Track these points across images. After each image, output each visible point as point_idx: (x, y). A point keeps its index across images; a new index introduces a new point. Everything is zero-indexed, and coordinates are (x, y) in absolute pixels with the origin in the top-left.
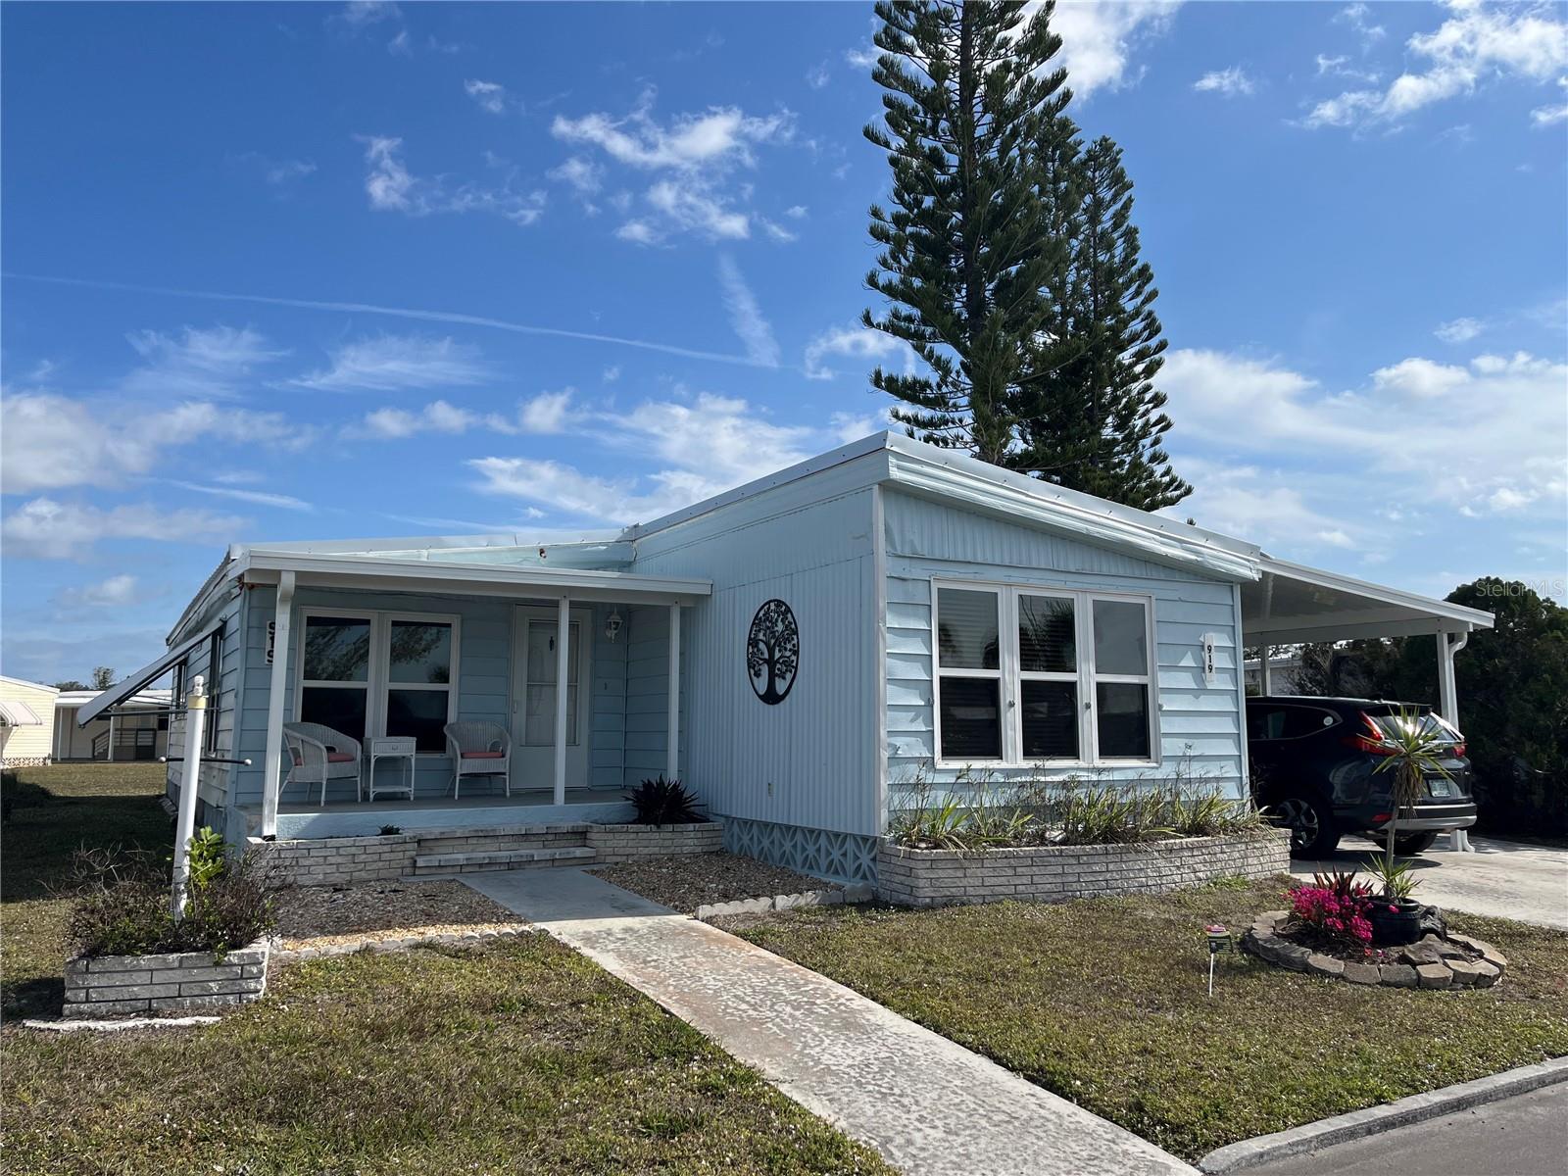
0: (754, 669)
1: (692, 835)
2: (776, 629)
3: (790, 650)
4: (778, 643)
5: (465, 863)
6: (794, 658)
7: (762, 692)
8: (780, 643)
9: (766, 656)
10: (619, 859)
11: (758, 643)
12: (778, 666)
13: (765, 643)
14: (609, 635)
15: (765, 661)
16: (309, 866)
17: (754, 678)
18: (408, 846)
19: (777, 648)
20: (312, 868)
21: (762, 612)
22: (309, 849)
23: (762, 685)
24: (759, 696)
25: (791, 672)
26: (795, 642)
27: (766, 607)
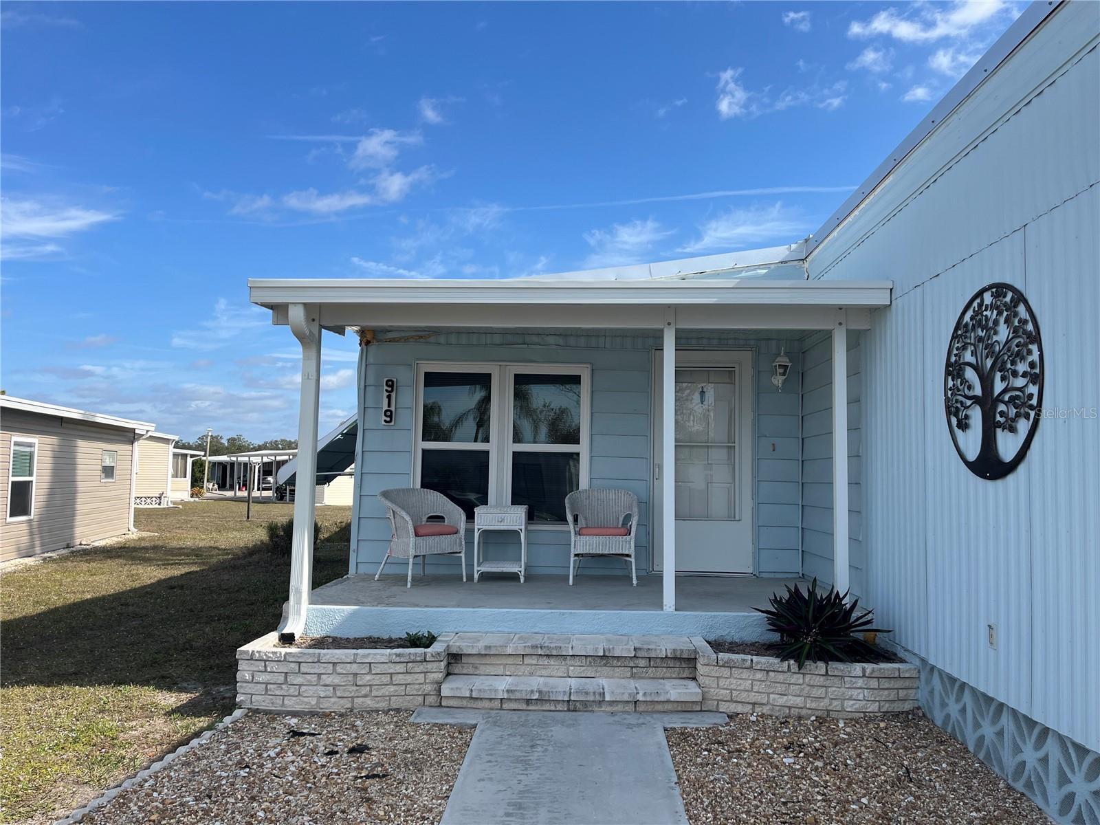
0: (956, 415)
1: (860, 683)
2: (995, 338)
3: (1024, 375)
4: (999, 365)
5: (506, 696)
6: (1033, 389)
7: (972, 455)
8: (1004, 363)
9: (978, 391)
10: (740, 708)
11: (963, 370)
12: (1002, 407)
13: (975, 368)
14: (776, 383)
15: (976, 400)
16: (300, 686)
17: (958, 432)
18: (430, 666)
19: (998, 375)
20: (303, 688)
21: (970, 313)
22: (300, 663)
23: (972, 442)
24: (969, 464)
25: (1027, 416)
26: (1035, 356)
27: (975, 304)
